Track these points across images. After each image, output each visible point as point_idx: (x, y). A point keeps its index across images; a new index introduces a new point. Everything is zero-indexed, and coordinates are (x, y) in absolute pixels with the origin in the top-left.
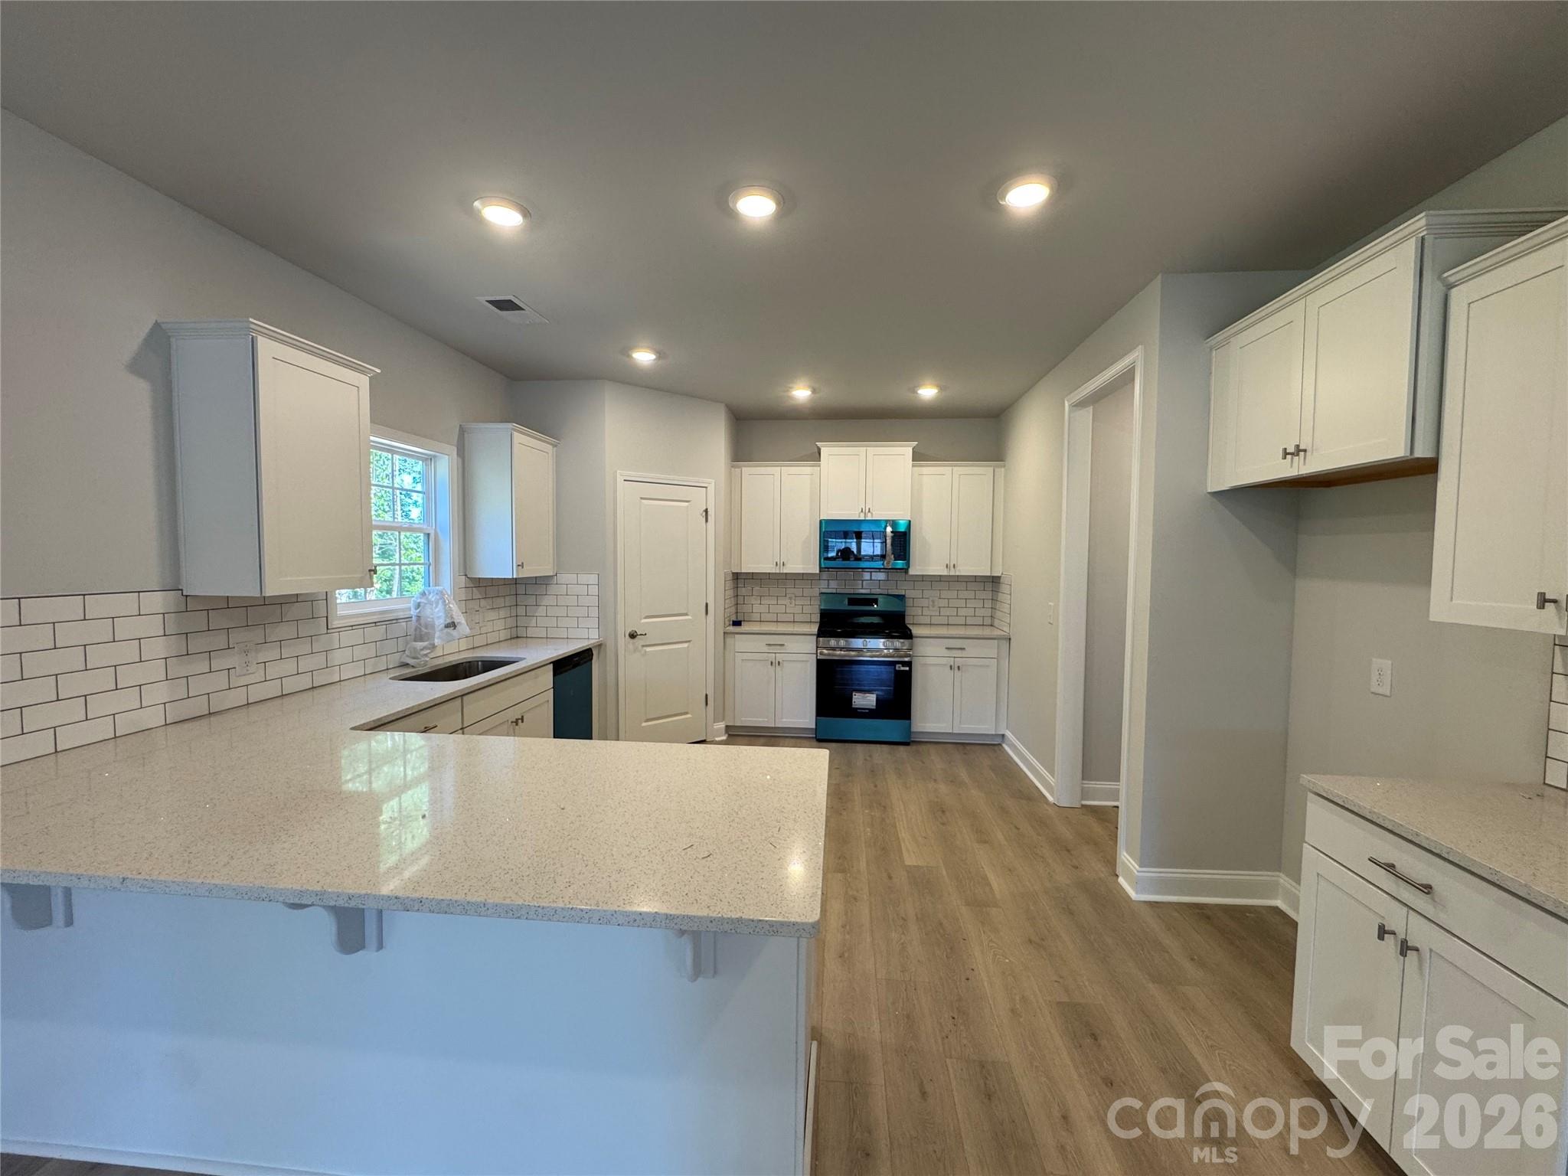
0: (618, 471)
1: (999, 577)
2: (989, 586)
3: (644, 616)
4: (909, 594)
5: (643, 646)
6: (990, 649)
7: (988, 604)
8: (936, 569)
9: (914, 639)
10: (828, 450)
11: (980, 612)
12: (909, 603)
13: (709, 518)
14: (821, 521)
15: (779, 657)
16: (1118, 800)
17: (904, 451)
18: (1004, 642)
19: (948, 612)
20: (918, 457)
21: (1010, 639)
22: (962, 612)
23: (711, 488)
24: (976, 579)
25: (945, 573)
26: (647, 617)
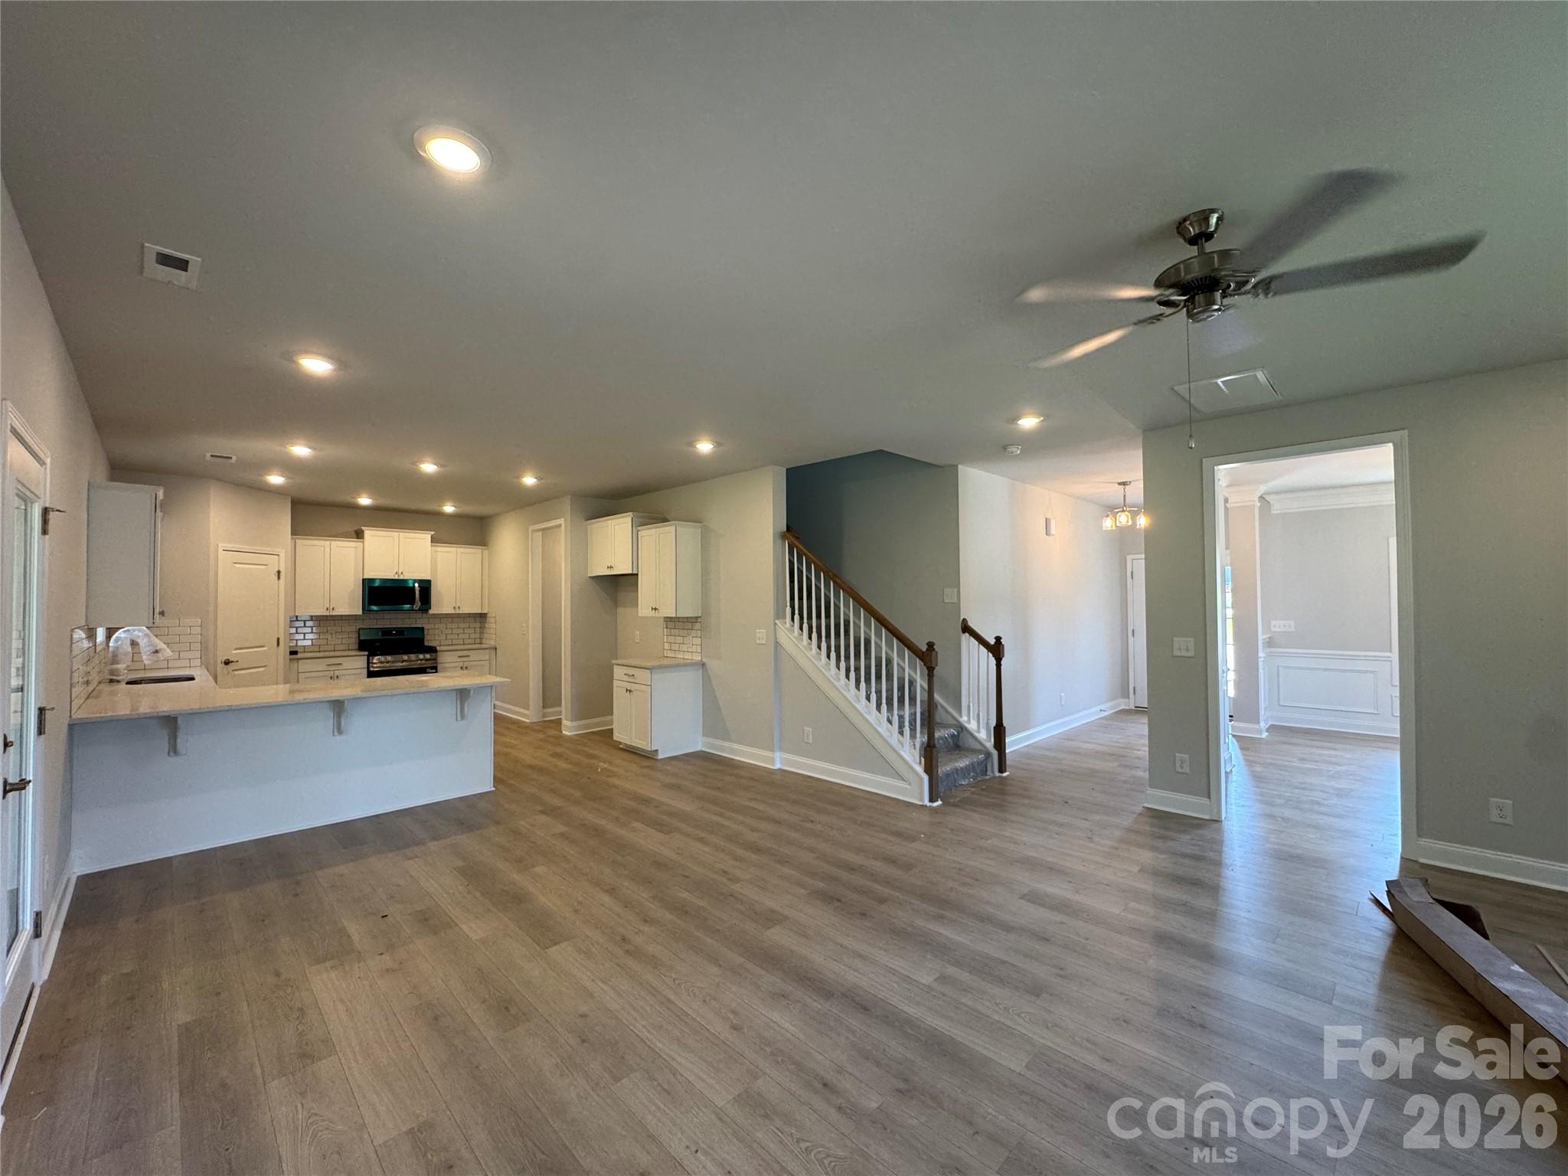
0: (220, 545)
1: (486, 614)
2: (478, 619)
3: (235, 647)
4: (426, 627)
5: (233, 671)
6: (485, 655)
7: (478, 630)
8: (447, 609)
9: (438, 653)
10: (368, 533)
11: (472, 636)
12: (426, 632)
13: (281, 577)
14: (363, 580)
15: (337, 673)
16: (561, 715)
17: (426, 537)
18: (492, 650)
19: (453, 637)
20: (434, 540)
21: (496, 649)
22: (461, 636)
23: (282, 555)
24: (470, 615)
25: (453, 612)
26: (236, 649)
